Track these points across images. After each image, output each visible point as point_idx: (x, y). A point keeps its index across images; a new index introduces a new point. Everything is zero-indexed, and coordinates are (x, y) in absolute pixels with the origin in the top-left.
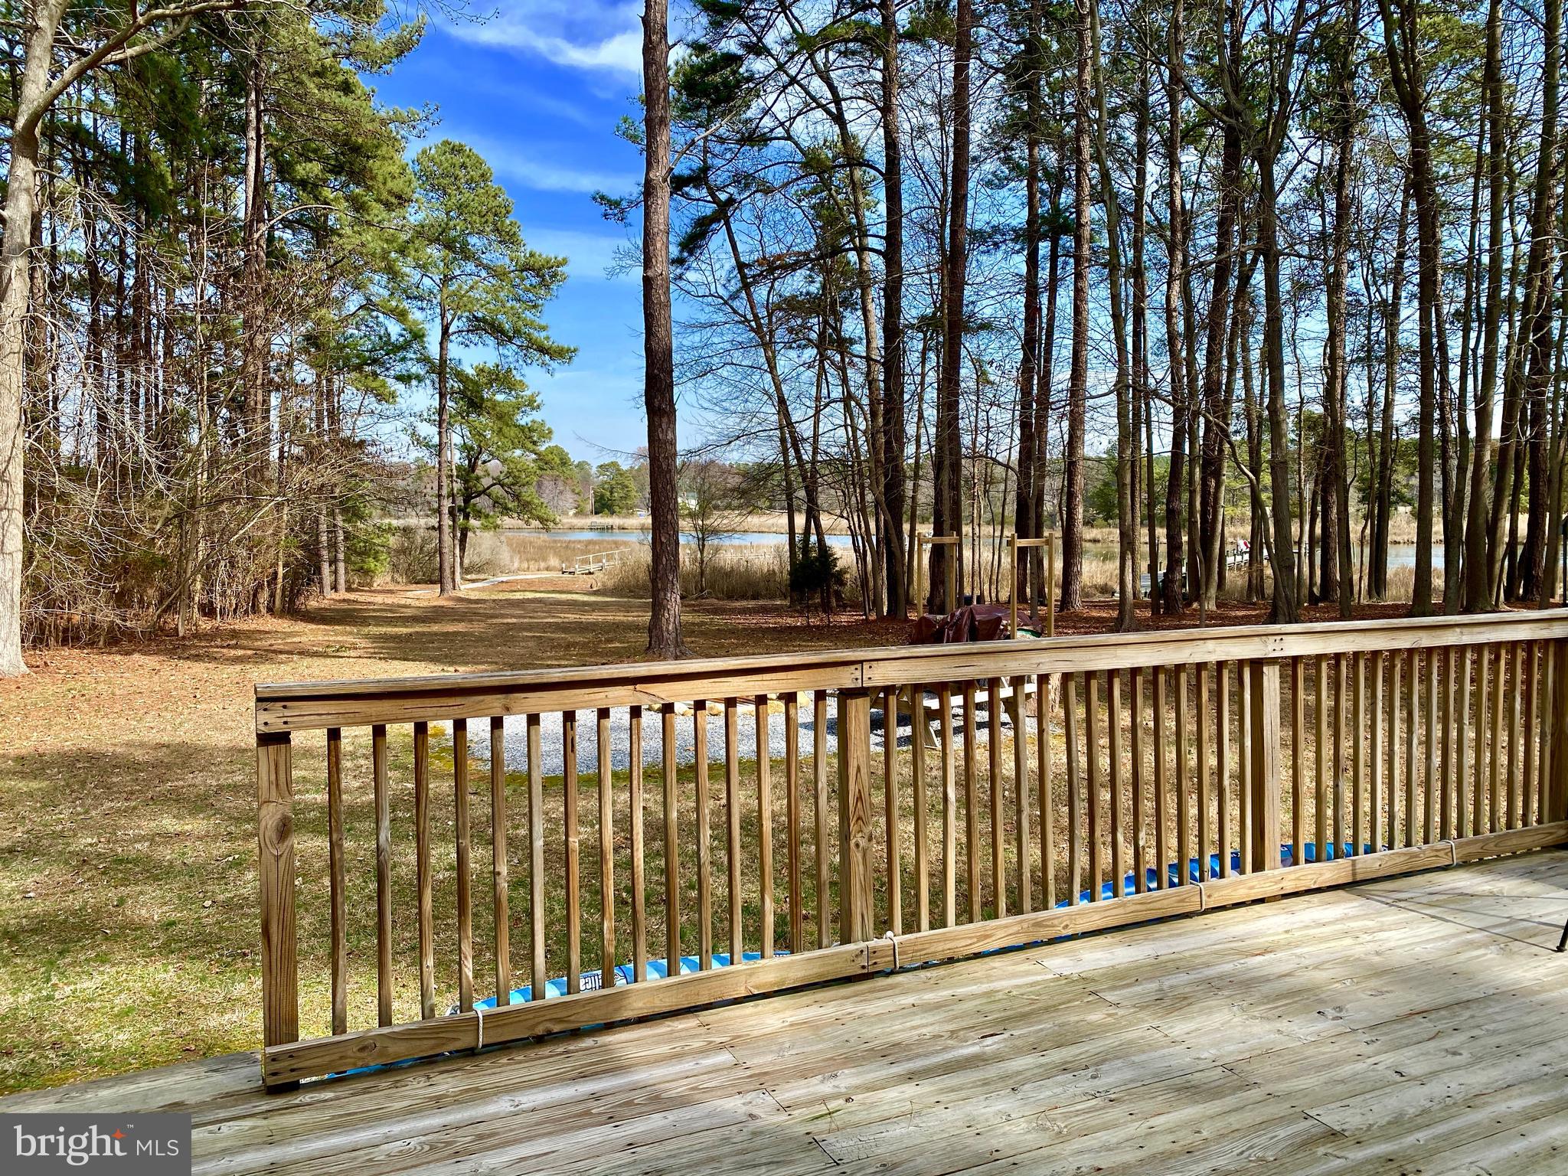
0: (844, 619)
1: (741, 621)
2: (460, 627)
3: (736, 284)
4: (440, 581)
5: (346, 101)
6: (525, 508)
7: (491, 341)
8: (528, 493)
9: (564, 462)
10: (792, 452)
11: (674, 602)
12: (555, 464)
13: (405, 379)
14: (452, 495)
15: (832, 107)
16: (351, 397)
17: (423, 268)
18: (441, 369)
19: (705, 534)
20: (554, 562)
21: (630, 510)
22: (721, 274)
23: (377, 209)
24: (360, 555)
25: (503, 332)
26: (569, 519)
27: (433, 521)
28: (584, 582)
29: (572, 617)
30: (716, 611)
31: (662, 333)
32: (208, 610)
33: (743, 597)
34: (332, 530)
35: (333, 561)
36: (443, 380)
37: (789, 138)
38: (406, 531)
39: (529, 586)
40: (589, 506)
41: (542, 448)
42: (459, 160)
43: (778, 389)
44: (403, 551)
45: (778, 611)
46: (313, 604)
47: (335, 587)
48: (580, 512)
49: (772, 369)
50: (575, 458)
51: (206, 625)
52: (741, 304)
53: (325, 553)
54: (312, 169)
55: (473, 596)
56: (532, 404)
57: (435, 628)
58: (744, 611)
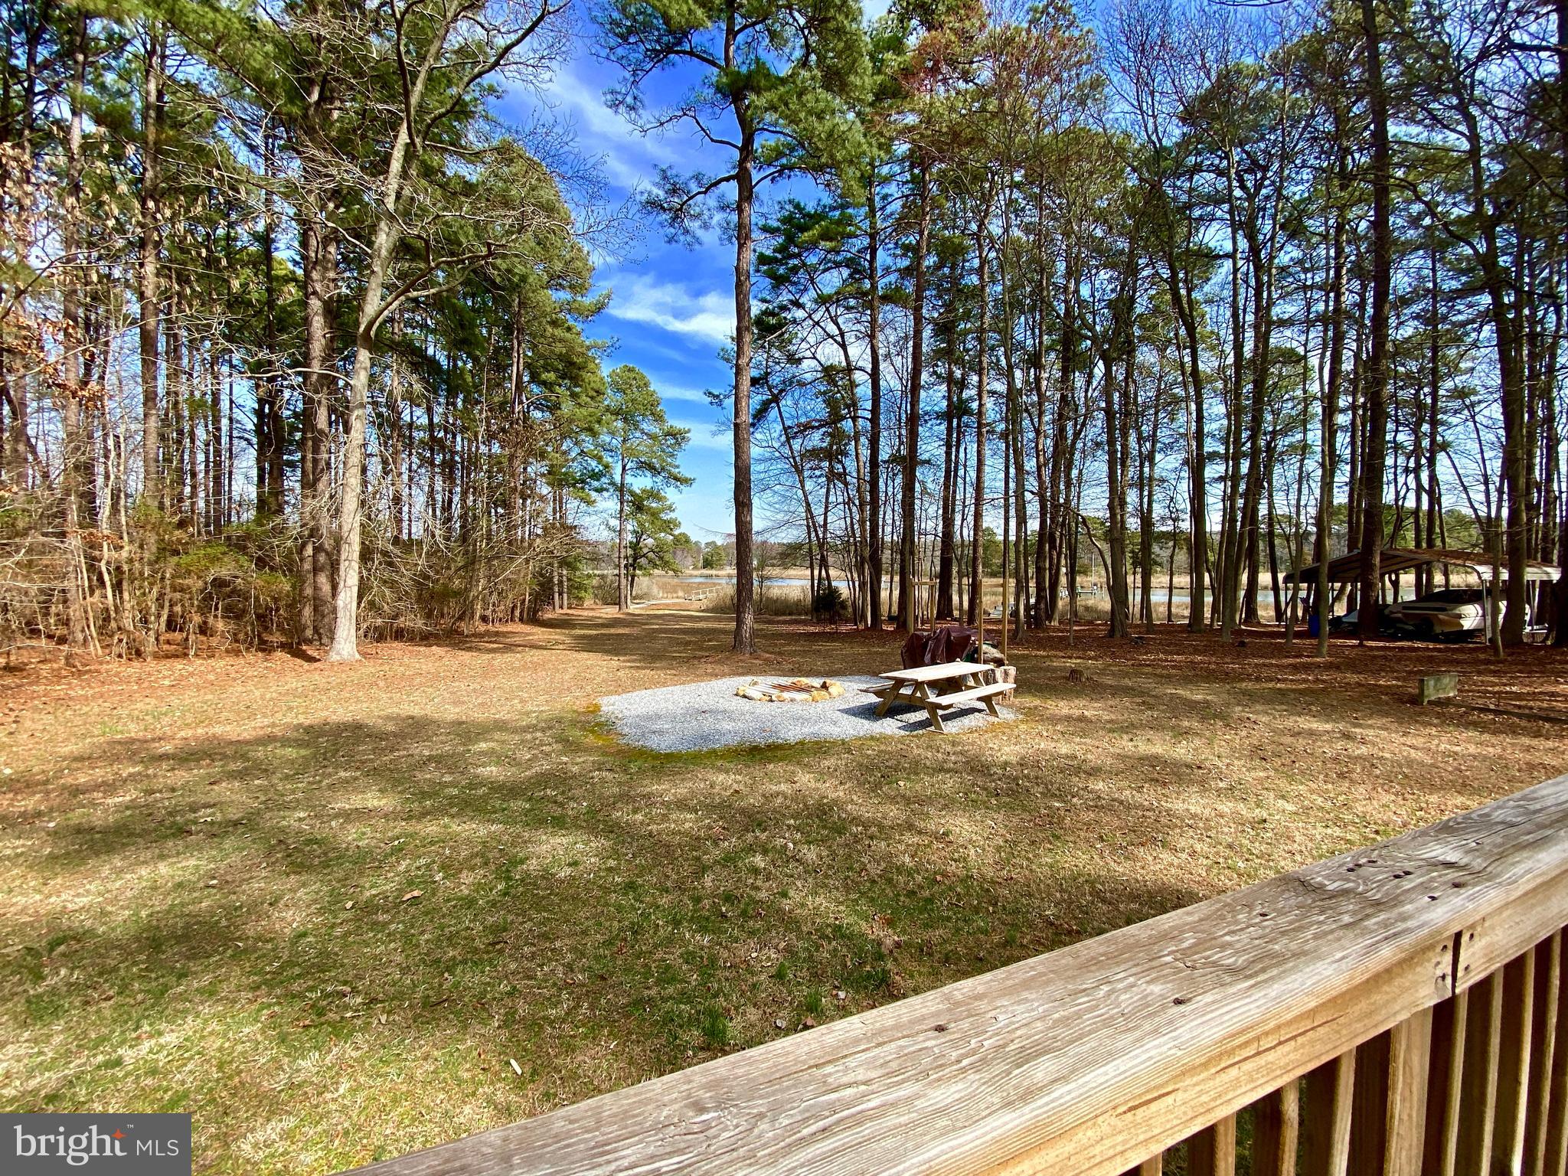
0: (843, 629)
1: (784, 628)
2: (626, 631)
3: (783, 438)
4: (619, 604)
5: (568, 335)
6: (667, 565)
7: (648, 474)
8: (668, 557)
9: (687, 541)
10: (813, 535)
11: (749, 618)
12: (682, 541)
13: (599, 490)
14: (626, 557)
15: (839, 339)
16: (572, 504)
17: (612, 434)
18: (621, 489)
19: (762, 579)
20: (681, 594)
21: (721, 567)
22: (775, 435)
23: (584, 398)
24: (576, 589)
25: (654, 468)
26: (690, 571)
27: (616, 572)
28: (696, 605)
29: (689, 625)
30: (769, 622)
31: (745, 457)
32: (484, 619)
33: (784, 614)
34: (561, 576)
35: (561, 594)
36: (622, 495)
37: (814, 358)
38: (602, 577)
39: (667, 606)
40: (700, 564)
41: (676, 532)
42: (632, 375)
43: (806, 496)
44: (600, 587)
45: (805, 623)
46: (548, 616)
47: (561, 607)
48: (695, 568)
49: (803, 486)
50: (693, 539)
51: (482, 628)
52: (786, 451)
53: (556, 589)
54: (551, 376)
55: (637, 612)
56: (671, 509)
57: (612, 631)
58: (785, 622)
